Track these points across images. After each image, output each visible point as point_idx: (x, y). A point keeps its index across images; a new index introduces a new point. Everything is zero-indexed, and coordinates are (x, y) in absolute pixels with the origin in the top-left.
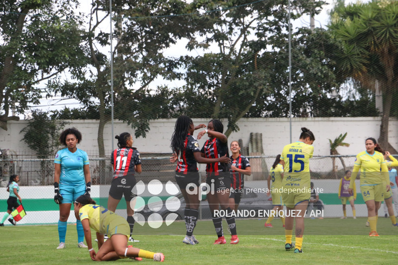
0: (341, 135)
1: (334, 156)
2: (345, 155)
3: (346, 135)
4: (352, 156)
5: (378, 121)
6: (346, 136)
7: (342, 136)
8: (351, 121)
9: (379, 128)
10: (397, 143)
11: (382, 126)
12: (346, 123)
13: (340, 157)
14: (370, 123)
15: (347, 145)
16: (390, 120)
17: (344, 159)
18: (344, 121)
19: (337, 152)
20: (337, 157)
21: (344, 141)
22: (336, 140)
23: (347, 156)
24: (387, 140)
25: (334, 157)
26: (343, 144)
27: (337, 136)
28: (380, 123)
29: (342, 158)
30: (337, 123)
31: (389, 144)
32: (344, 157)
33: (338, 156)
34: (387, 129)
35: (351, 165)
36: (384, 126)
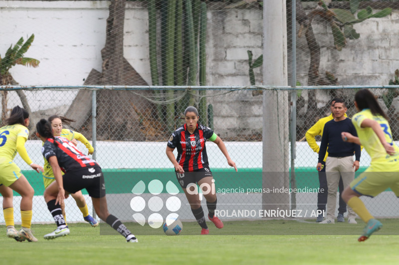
0: (22, 40)
1: (4, 87)
2: (29, 85)
3: (31, 39)
4: (45, 88)
5: (101, 9)
6: (32, 44)
7: (24, 43)
8: (44, 9)
9: (104, 25)
10: (141, 60)
11: (110, 22)
12: (31, 13)
13: (17, 90)
14: (84, 13)
15: (34, 63)
16: (128, 9)
17: (27, 94)
18: (28, 9)
19: (11, 78)
20: (12, 89)
21: (26, 55)
22: (10, 52)
23: (33, 88)
24: (122, 52)
25: (6, 91)
26: (25, 61)
27: (13, 42)
28: (106, 14)
29: (23, 91)
30: (13, 12)
31: (125, 61)
32: (26, 89)
33: (15, 87)
34: (122, 28)
35: (41, 109)
36: (115, 22)
